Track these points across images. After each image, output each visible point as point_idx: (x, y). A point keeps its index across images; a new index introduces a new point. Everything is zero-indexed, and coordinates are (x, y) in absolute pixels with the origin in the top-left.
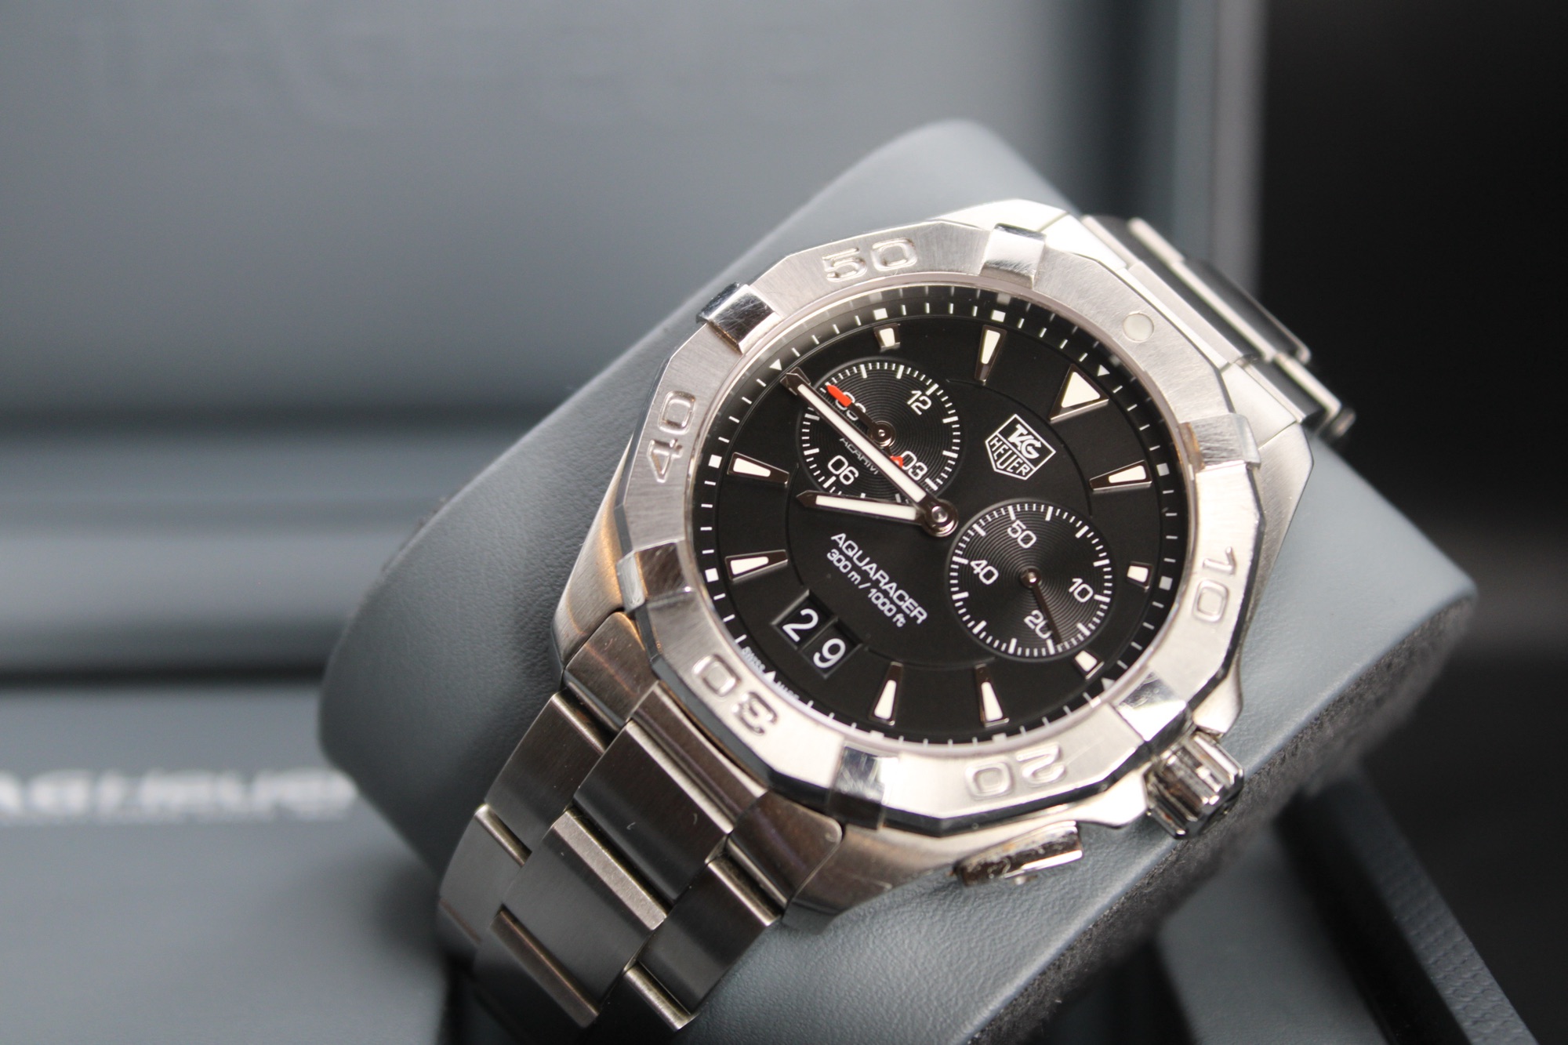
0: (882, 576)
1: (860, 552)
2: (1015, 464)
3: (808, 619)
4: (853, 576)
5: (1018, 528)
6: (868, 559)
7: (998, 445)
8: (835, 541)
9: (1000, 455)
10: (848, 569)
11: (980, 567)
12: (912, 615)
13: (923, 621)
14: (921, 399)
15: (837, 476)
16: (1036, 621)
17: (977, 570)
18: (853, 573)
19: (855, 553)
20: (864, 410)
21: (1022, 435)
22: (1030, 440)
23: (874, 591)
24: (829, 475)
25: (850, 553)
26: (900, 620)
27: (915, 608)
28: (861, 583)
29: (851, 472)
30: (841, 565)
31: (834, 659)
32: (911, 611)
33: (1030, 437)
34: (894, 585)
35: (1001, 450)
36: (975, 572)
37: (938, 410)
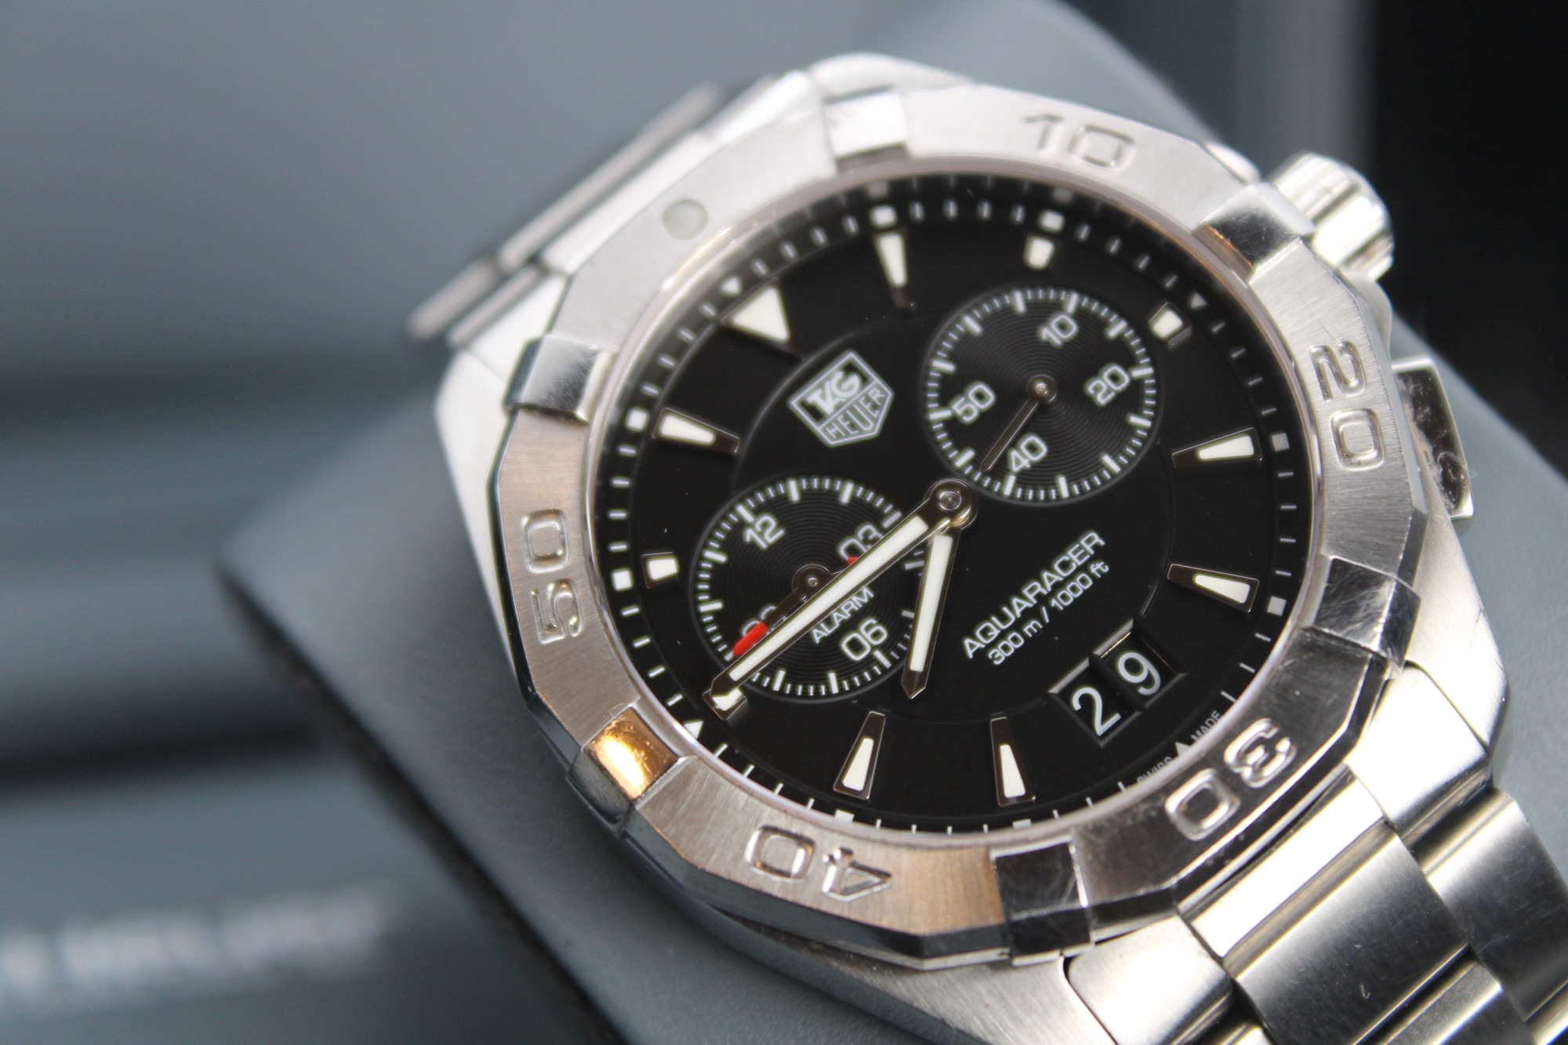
0: (1032, 590)
1: (994, 619)
2: (867, 407)
3: (1086, 700)
4: (1030, 630)
5: (963, 408)
6: (1005, 610)
7: (837, 428)
8: (975, 654)
9: (853, 426)
10: (1019, 636)
11: (1021, 459)
12: (1092, 552)
13: (1101, 536)
14: (759, 528)
15: (874, 648)
16: (1105, 388)
17: (1025, 464)
18: (1026, 630)
19: (995, 626)
20: (772, 608)
21: (823, 396)
22: (831, 386)
23: (1054, 602)
24: (870, 660)
25: (995, 633)
26: (1099, 568)
27: (1081, 548)
28: (1041, 619)
29: (868, 628)
30: (1013, 647)
31: (1147, 667)
32: (1086, 553)
33: (827, 386)
34: (1045, 575)
35: (845, 425)
36: (1028, 466)
37: (779, 507)
